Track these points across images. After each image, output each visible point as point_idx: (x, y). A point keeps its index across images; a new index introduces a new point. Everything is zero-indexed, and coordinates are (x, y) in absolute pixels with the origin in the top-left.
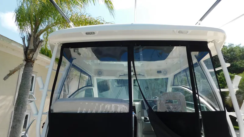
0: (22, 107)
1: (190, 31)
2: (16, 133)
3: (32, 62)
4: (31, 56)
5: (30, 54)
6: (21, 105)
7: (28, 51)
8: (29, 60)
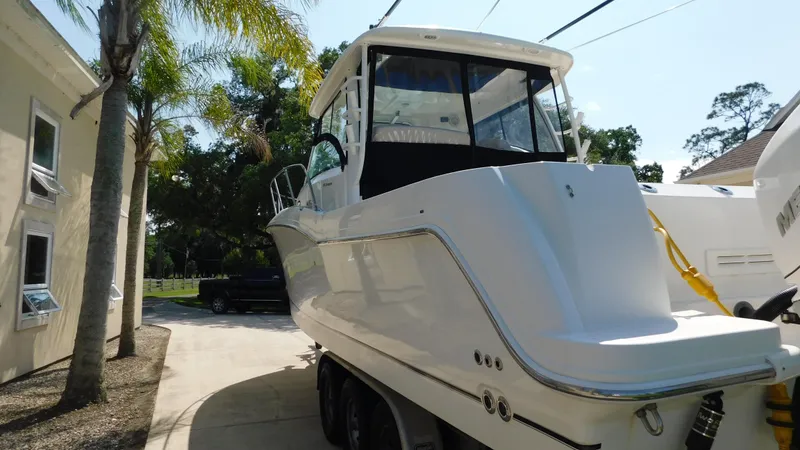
0: (116, 192)
1: (540, 51)
2: (108, 252)
3: (126, 79)
4: (125, 64)
5: (122, 58)
6: (113, 186)
7: (117, 50)
8: (121, 72)
